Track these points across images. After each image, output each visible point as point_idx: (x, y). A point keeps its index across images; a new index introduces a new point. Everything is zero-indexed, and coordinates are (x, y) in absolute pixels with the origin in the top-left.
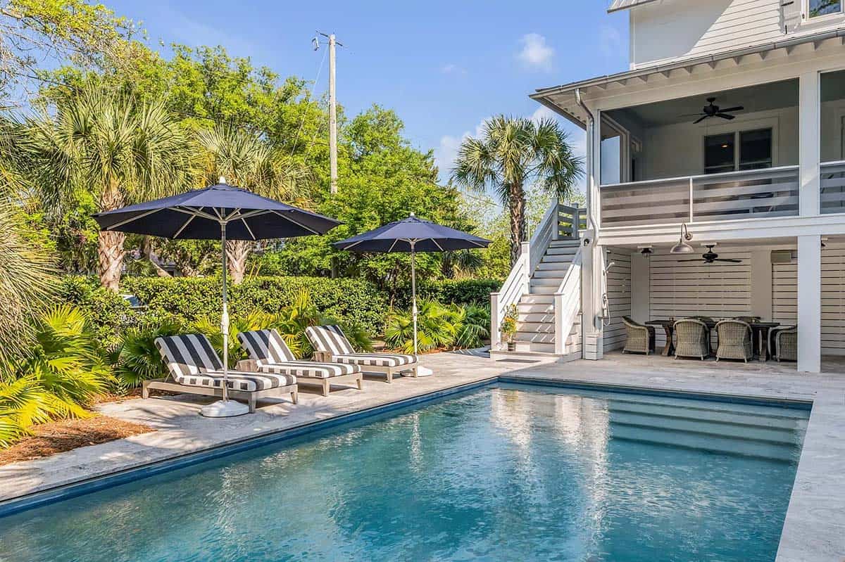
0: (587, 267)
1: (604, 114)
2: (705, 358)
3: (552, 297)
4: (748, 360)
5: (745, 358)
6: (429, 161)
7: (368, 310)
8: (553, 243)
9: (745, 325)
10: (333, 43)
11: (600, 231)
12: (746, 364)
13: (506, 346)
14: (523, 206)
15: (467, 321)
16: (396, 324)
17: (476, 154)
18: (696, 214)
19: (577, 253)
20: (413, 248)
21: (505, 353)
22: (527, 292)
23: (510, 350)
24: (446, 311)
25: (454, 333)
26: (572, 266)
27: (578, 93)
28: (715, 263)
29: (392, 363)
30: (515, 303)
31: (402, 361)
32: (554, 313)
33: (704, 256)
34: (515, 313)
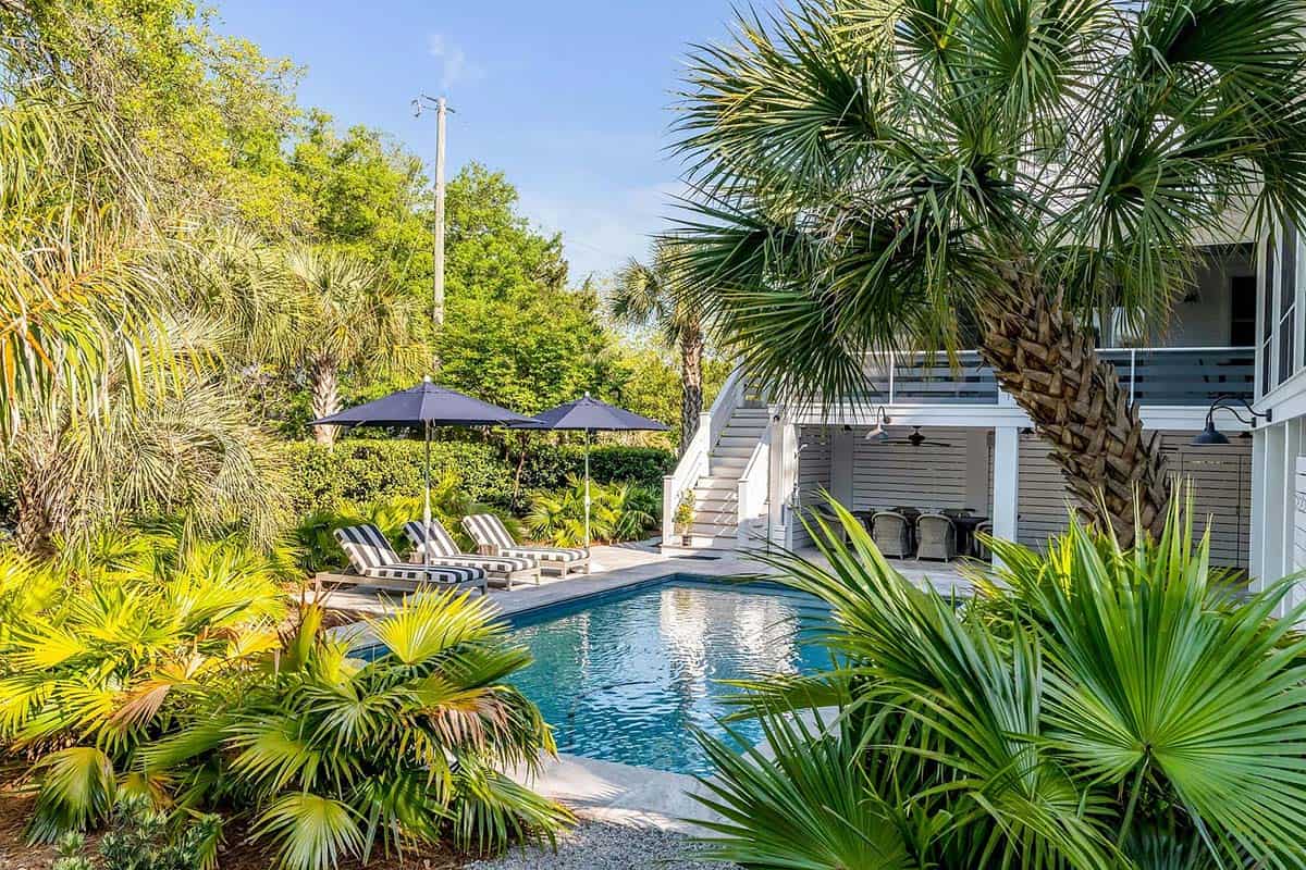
0: (776, 449)
2: (905, 557)
3: (735, 481)
4: (950, 560)
5: (945, 557)
6: (553, 251)
7: (489, 485)
8: (737, 412)
9: (948, 521)
10: (443, 109)
12: (946, 565)
13: (680, 540)
15: (628, 506)
16: (544, 510)
17: (641, 284)
18: (898, 394)
19: (766, 429)
21: (679, 548)
22: (706, 474)
23: (685, 545)
24: (603, 494)
25: (613, 521)
26: (759, 444)
28: (923, 446)
29: (566, 557)
30: (691, 488)
31: (576, 556)
32: (737, 502)
33: (909, 439)
34: (690, 499)
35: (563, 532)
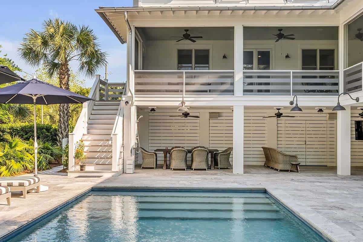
0: (127, 118)
1: (136, 28)
2: (187, 169)
3: (108, 136)
4: (208, 169)
5: (206, 168)
8: (96, 102)
9: (207, 151)
11: (136, 97)
12: (207, 172)
13: (78, 168)
14: (68, 78)
15: (40, 152)
17: (39, 41)
18: (187, 91)
19: (119, 109)
20: (35, 101)
21: (78, 172)
22: (86, 133)
23: (81, 170)
24: (26, 146)
26: (117, 117)
27: (126, 13)
28: (188, 118)
29: (26, 183)
32: (112, 146)
33: (183, 114)
34: (82, 146)
35: (5, 167)
